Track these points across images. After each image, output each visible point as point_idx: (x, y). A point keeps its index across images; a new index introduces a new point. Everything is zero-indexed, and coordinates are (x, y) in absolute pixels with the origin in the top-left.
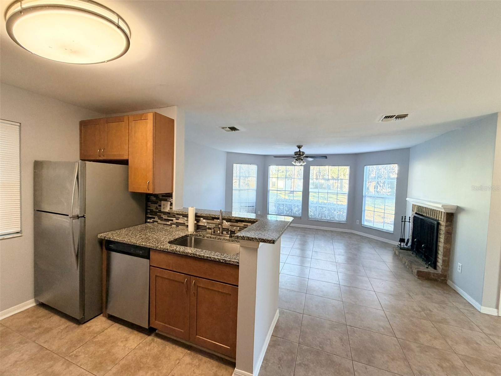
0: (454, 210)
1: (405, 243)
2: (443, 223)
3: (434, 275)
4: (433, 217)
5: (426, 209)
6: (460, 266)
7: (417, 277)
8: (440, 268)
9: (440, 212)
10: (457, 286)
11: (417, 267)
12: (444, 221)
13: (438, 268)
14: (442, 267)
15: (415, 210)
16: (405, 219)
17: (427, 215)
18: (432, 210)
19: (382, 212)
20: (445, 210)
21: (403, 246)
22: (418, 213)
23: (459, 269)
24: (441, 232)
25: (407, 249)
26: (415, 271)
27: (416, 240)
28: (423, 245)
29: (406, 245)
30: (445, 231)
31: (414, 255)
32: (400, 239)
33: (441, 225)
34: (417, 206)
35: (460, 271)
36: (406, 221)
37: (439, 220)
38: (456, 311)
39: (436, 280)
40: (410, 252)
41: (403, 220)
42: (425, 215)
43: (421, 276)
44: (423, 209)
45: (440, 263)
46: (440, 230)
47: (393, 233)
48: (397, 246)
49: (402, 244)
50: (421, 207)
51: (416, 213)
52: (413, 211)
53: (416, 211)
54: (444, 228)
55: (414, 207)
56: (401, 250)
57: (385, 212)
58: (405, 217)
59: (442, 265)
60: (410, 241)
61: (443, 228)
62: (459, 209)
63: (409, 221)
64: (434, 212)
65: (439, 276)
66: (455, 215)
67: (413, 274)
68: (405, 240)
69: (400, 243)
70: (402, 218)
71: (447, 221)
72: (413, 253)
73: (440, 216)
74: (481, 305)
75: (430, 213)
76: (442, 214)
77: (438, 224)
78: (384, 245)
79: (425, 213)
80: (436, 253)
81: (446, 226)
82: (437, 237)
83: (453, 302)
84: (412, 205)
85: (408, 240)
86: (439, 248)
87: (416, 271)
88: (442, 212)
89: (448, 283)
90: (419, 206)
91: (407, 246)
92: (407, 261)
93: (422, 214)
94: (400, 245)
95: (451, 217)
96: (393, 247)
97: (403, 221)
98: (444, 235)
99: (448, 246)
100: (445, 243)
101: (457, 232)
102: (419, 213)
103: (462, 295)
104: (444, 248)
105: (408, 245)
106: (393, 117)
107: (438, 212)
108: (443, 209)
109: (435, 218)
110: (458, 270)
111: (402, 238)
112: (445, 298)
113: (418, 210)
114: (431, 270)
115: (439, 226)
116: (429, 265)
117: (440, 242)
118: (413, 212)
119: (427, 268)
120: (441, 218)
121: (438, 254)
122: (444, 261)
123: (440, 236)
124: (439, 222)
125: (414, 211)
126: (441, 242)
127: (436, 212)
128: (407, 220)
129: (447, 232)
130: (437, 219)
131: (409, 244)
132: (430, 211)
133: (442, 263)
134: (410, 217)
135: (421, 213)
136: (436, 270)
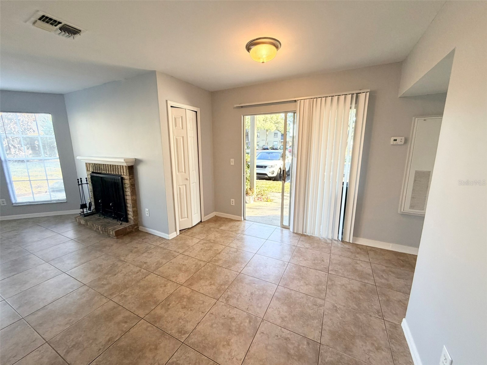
0: (133, 163)
1: (88, 208)
2: (126, 177)
3: (129, 229)
4: (115, 173)
5: (105, 166)
6: (147, 211)
7: (116, 238)
8: (131, 219)
9: (121, 167)
10: (149, 228)
11: (112, 228)
12: (127, 175)
13: (129, 220)
14: (134, 217)
15: (91, 168)
16: (81, 181)
17: (107, 172)
18: (112, 166)
19: (44, 179)
20: (127, 163)
21: (86, 212)
22: (95, 171)
23: (147, 213)
24: (126, 186)
25: (92, 214)
26: (112, 233)
27: (101, 201)
28: (111, 204)
29: (89, 210)
30: (129, 184)
31: (102, 217)
32: (81, 205)
33: (124, 179)
34: (92, 164)
35: (148, 215)
36: (83, 183)
37: (121, 175)
38: (159, 250)
39: (131, 232)
40: (97, 216)
41: (80, 183)
42: (105, 172)
43: (120, 234)
44: (100, 167)
45: (131, 215)
46: (124, 184)
47: (66, 202)
48: (80, 214)
49: (85, 210)
50: (98, 165)
51: (93, 172)
52: (87, 170)
53: (92, 170)
54: (129, 181)
55: (88, 166)
56: (86, 218)
57: (48, 179)
58: (81, 179)
59: (134, 215)
60: (93, 203)
61: (127, 182)
62: (137, 162)
63: (86, 183)
64: (114, 167)
65: (133, 226)
66: (134, 167)
67: (110, 237)
68: (87, 205)
69: (82, 210)
70: (77, 181)
71: (130, 174)
72: (100, 216)
73: (122, 171)
74: (169, 234)
75: (110, 170)
76: (124, 168)
77: (122, 179)
78: (60, 220)
79: (104, 170)
80: (126, 207)
81: (130, 179)
82: (124, 192)
83: (152, 243)
84: (85, 164)
85: (90, 204)
86: (127, 202)
87: (114, 232)
88: (124, 166)
89: (140, 229)
90: (95, 164)
91: (91, 211)
92: (99, 227)
93: (101, 172)
94: (83, 212)
95: (132, 169)
96: (75, 216)
97: (80, 185)
98: (130, 188)
99: (134, 197)
100: (132, 195)
101: (139, 182)
102: (97, 171)
103: (154, 234)
104: (132, 200)
105: (92, 209)
106: (56, 26)
107: (119, 167)
108: (125, 163)
109: (117, 174)
110: (147, 215)
111: (83, 203)
112: (146, 244)
113: (94, 168)
114: (125, 225)
115: (123, 180)
116: (122, 221)
117: (126, 195)
118: (88, 172)
119: (121, 224)
120: (123, 172)
121: (128, 207)
122: (134, 212)
123: (126, 190)
124: (122, 176)
125: (90, 171)
126: (128, 195)
127: (116, 167)
128: (84, 181)
129: (132, 185)
130: (120, 173)
131: (93, 207)
132: (109, 168)
133: (133, 214)
134: (86, 178)
135: (99, 172)
136: (129, 223)
